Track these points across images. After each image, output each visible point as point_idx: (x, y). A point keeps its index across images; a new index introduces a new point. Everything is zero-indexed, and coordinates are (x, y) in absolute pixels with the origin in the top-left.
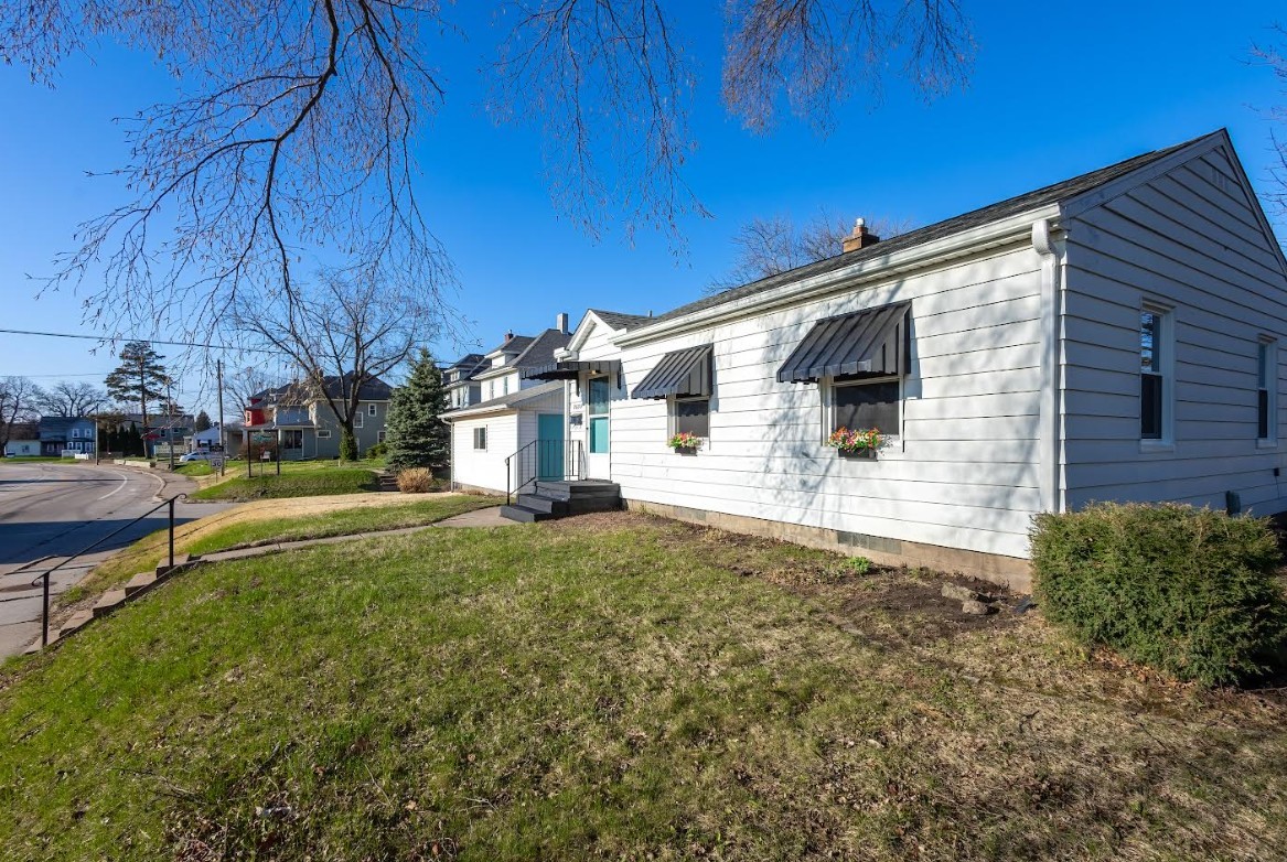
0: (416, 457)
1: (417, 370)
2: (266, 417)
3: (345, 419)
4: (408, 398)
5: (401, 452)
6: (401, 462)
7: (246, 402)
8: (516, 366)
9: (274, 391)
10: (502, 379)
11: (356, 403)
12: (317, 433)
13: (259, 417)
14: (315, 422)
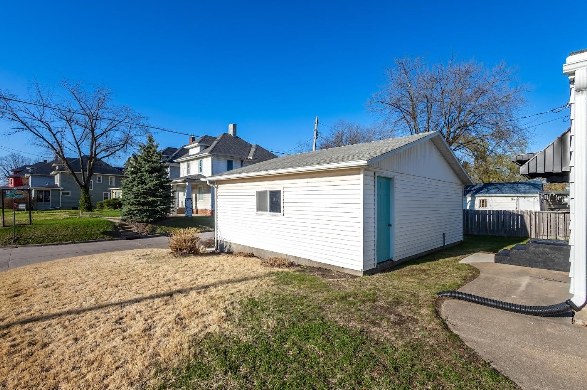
0: (145, 211)
1: (145, 150)
2: (24, 182)
3: (83, 184)
4: (139, 169)
5: (134, 207)
6: (134, 215)
7: (10, 172)
8: (210, 152)
9: (29, 166)
10: (197, 162)
11: (91, 174)
12: (61, 193)
13: (18, 182)
14: (59, 186)
